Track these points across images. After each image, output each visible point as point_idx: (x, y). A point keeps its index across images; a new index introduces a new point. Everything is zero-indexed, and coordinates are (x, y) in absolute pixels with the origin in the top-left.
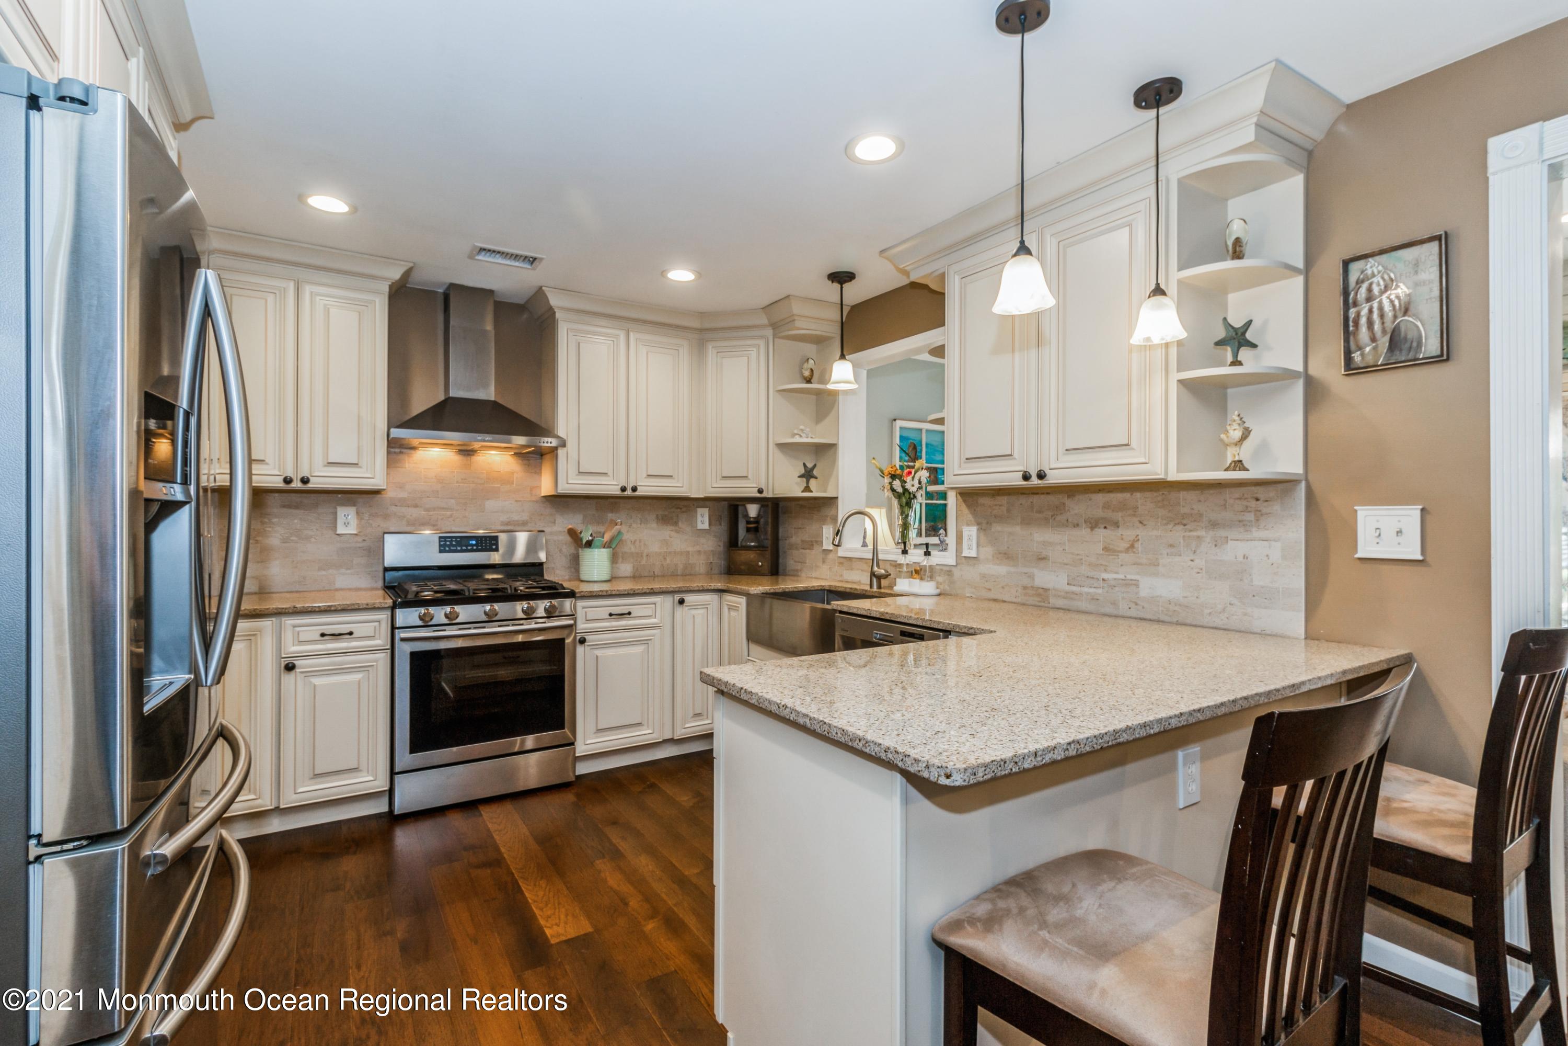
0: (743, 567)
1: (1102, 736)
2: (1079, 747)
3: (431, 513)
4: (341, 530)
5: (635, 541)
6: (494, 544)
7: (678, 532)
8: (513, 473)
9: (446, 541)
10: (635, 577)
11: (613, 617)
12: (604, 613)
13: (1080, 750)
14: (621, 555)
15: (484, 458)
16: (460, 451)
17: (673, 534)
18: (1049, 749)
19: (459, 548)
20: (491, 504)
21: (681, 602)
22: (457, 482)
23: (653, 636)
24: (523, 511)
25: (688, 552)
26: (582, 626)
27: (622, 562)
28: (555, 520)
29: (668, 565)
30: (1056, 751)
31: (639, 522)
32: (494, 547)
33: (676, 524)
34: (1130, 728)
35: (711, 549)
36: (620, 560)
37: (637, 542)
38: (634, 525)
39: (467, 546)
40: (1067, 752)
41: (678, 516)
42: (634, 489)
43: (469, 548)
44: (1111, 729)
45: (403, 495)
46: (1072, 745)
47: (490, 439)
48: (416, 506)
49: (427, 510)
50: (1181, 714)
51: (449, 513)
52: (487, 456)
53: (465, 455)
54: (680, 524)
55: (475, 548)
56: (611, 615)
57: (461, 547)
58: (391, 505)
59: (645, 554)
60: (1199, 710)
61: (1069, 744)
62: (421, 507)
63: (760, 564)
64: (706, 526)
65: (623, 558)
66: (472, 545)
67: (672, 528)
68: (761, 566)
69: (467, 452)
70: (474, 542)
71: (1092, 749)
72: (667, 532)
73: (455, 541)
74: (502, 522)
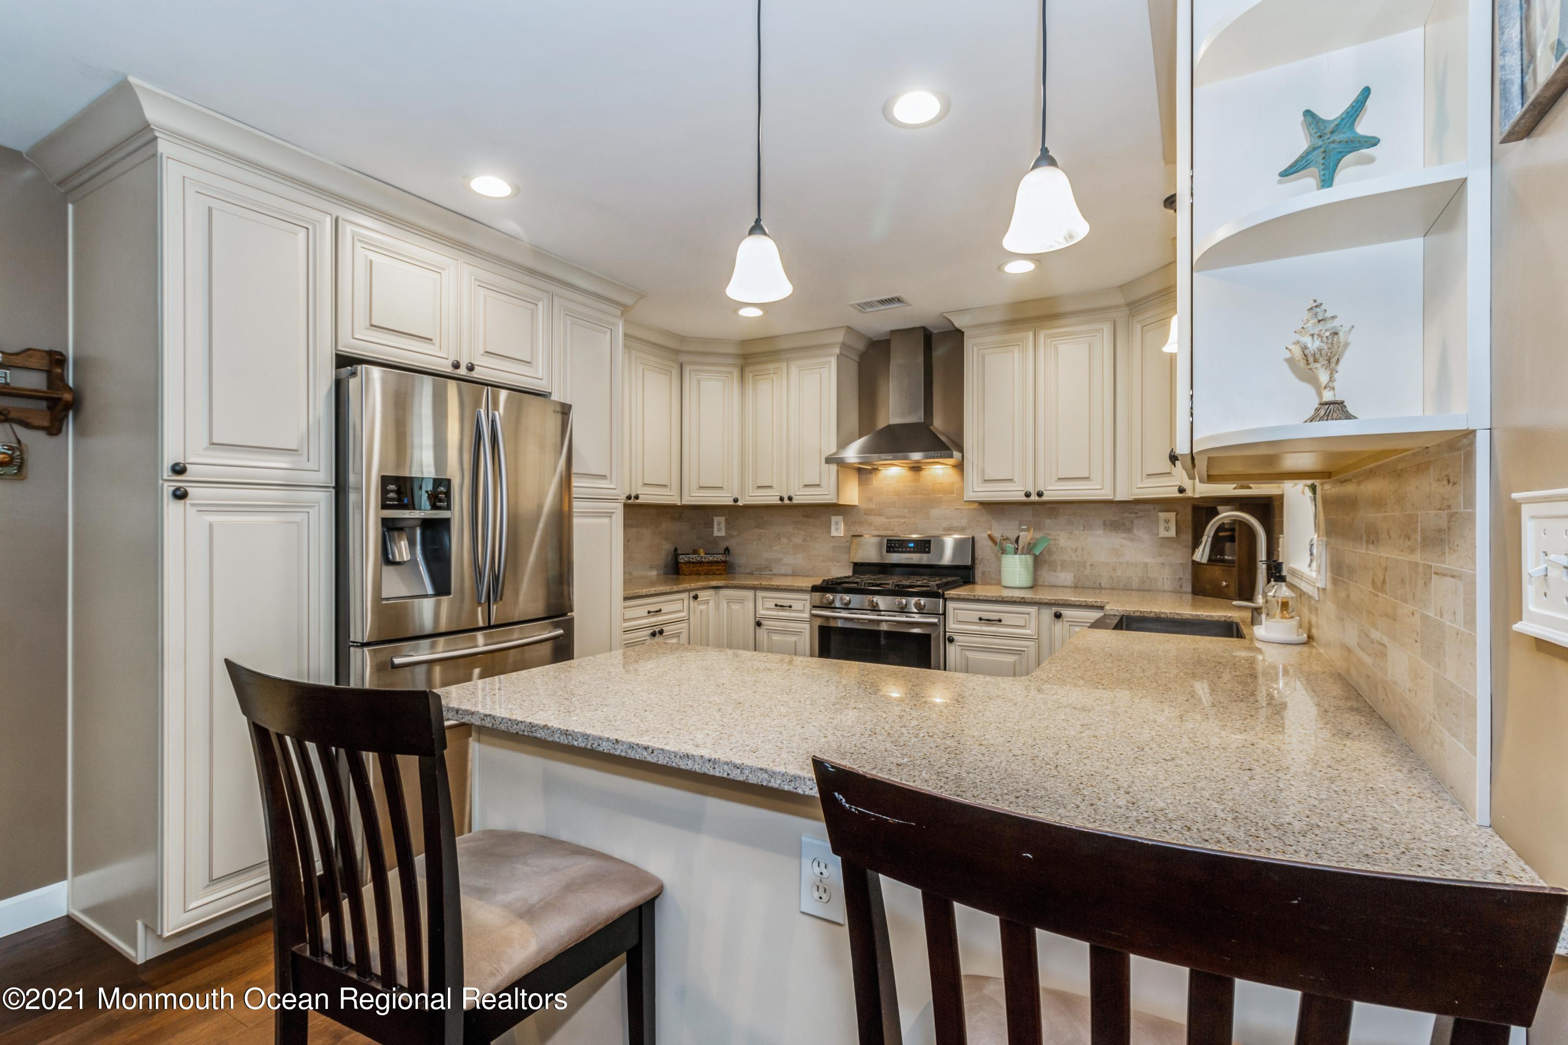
0: (1208, 587)
1: (518, 723)
2: (494, 722)
3: (890, 520)
4: (834, 533)
5: (1076, 550)
6: (927, 547)
7: (1132, 540)
8: (953, 484)
9: (891, 544)
10: (1076, 587)
11: (982, 622)
12: (975, 616)
13: (495, 726)
14: (1059, 563)
15: (929, 472)
16: (910, 468)
17: (1126, 542)
18: (468, 712)
19: (900, 550)
20: (935, 512)
21: (1058, 616)
22: (909, 494)
23: (1027, 647)
24: (962, 518)
25: (1146, 564)
26: (952, 626)
27: (1061, 571)
28: (991, 526)
29: (1118, 577)
30: (474, 717)
31: (1082, 529)
32: (927, 550)
33: (1130, 530)
34: (548, 729)
35: (1180, 561)
36: (1059, 568)
37: (1080, 550)
38: (1076, 532)
39: (906, 548)
40: (483, 721)
41: (1132, 522)
42: (1040, 494)
43: (908, 549)
44: (528, 720)
45: (872, 506)
46: (489, 718)
47: (891, 457)
48: (880, 515)
49: (888, 518)
50: (617, 741)
51: (903, 520)
52: (932, 470)
53: (915, 471)
54: (1135, 531)
55: (912, 550)
56: (980, 619)
57: (902, 548)
58: (864, 514)
59: (1088, 564)
60: (646, 748)
61: (486, 715)
62: (883, 516)
63: (1224, 583)
64: (1172, 533)
65: (1062, 566)
66: (911, 547)
67: (1124, 535)
68: (1226, 586)
69: (916, 468)
70: (912, 545)
71: (506, 730)
72: (1116, 540)
73: (898, 544)
74: (944, 528)
